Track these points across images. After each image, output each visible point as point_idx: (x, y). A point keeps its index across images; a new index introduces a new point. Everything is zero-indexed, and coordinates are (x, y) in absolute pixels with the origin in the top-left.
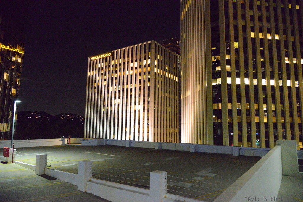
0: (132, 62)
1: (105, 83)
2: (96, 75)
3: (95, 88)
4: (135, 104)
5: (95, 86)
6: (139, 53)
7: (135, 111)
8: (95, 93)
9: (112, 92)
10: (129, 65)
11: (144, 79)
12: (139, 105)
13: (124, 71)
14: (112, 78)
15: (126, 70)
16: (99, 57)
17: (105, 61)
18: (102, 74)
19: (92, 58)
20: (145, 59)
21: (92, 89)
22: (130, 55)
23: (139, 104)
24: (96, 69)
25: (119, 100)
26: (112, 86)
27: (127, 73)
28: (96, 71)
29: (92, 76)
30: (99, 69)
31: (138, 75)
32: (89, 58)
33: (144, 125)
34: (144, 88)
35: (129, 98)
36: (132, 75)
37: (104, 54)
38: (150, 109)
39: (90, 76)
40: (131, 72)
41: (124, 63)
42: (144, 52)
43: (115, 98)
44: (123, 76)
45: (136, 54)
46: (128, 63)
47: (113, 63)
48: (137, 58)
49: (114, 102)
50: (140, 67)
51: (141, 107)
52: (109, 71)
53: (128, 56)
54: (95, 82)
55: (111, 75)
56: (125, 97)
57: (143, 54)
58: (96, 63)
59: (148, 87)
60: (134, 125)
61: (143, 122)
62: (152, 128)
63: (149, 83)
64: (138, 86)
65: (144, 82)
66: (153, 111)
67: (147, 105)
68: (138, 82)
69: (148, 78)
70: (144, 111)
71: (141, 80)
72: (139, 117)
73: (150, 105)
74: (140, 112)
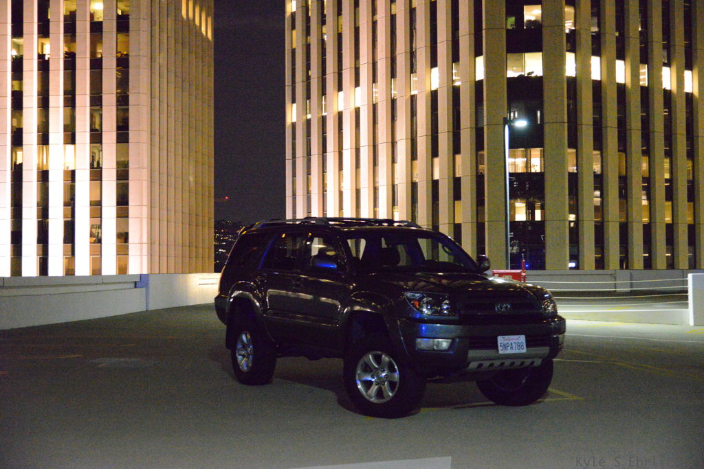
4: (44, 139)
7: (44, 176)
11: (92, 16)
12: (70, 147)
23: (71, 138)
33: (99, 241)
34: (96, 64)
38: (130, 166)
51: (78, 157)
59: (118, 60)
60: (39, 241)
61: (92, 227)
62: (141, 256)
63: (121, 37)
64: (59, 49)
65: (92, 31)
66: (145, 174)
67: (114, 145)
68: (57, 28)
69: (115, 18)
70: (96, 173)
71: (78, 24)
72: (66, 204)
73: (130, 144)
74: (73, 179)
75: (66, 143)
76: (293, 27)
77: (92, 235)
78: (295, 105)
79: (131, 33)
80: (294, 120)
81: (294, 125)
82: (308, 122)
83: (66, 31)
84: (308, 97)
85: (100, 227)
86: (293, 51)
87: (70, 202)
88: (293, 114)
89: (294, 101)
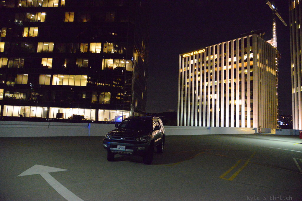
0: (230, 57)
1: (199, 79)
2: (188, 71)
3: (188, 83)
4: (235, 99)
5: (188, 82)
6: (238, 47)
7: (235, 106)
8: (188, 88)
9: (207, 87)
10: (226, 60)
11: (245, 73)
13: (220, 66)
14: (207, 73)
15: (223, 66)
16: (192, 54)
17: (198, 57)
18: (195, 70)
19: (183, 55)
20: (245, 53)
21: (184, 84)
22: (228, 50)
24: (188, 66)
25: (216, 94)
26: (207, 81)
27: (224, 68)
28: (188, 67)
29: (185, 72)
30: (192, 65)
31: (238, 70)
32: (180, 55)
33: (247, 119)
34: (246, 83)
35: (227, 93)
36: (230, 70)
37: (198, 51)
38: (253, 104)
39: (181, 73)
40: (230, 67)
41: (220, 59)
42: (244, 47)
43: (211, 93)
44: (220, 72)
45: (235, 49)
46: (225, 58)
47: (207, 59)
48: (237, 53)
49: (210, 96)
50: (240, 61)
51: (242, 102)
52: (203, 67)
53: (225, 52)
54: (188, 78)
55: (206, 71)
56: (223, 92)
57: (244, 48)
58: (188, 60)
59: (251, 82)
60: (234, 119)
61: (245, 116)
62: (256, 123)
63: (251, 77)
64: (238, 80)
65: (245, 76)
66: (257, 105)
67: (250, 99)
68: (238, 76)
69: (250, 73)
70: (246, 105)
71: (242, 75)
72: (240, 112)
73: (253, 99)
74: (241, 107)
75: (240, 99)
76: (293, 71)
77: (245, 118)
78: (294, 89)
79: (253, 76)
80: (294, 92)
81: (294, 93)
82: (298, 92)
83: (239, 77)
84: (298, 87)
85: (247, 116)
86: (294, 76)
87: (240, 111)
88: (294, 91)
89: (294, 88)
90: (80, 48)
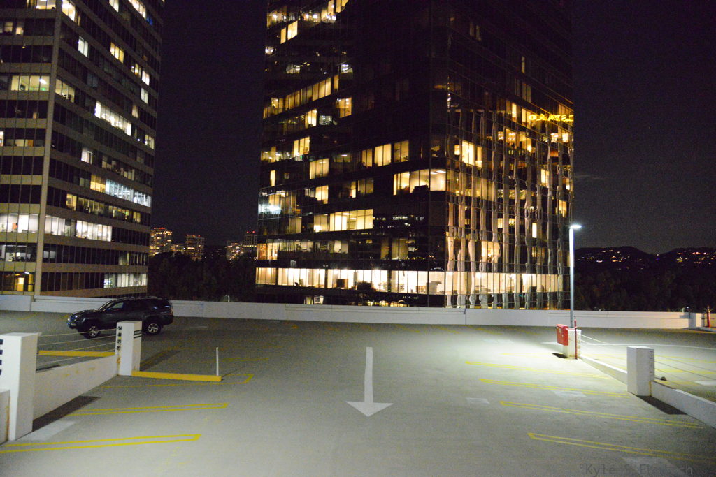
90: (361, 159)
